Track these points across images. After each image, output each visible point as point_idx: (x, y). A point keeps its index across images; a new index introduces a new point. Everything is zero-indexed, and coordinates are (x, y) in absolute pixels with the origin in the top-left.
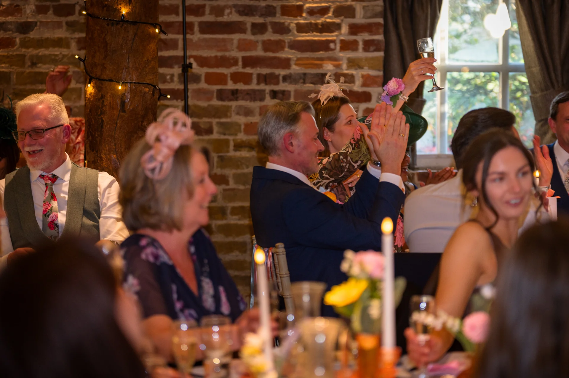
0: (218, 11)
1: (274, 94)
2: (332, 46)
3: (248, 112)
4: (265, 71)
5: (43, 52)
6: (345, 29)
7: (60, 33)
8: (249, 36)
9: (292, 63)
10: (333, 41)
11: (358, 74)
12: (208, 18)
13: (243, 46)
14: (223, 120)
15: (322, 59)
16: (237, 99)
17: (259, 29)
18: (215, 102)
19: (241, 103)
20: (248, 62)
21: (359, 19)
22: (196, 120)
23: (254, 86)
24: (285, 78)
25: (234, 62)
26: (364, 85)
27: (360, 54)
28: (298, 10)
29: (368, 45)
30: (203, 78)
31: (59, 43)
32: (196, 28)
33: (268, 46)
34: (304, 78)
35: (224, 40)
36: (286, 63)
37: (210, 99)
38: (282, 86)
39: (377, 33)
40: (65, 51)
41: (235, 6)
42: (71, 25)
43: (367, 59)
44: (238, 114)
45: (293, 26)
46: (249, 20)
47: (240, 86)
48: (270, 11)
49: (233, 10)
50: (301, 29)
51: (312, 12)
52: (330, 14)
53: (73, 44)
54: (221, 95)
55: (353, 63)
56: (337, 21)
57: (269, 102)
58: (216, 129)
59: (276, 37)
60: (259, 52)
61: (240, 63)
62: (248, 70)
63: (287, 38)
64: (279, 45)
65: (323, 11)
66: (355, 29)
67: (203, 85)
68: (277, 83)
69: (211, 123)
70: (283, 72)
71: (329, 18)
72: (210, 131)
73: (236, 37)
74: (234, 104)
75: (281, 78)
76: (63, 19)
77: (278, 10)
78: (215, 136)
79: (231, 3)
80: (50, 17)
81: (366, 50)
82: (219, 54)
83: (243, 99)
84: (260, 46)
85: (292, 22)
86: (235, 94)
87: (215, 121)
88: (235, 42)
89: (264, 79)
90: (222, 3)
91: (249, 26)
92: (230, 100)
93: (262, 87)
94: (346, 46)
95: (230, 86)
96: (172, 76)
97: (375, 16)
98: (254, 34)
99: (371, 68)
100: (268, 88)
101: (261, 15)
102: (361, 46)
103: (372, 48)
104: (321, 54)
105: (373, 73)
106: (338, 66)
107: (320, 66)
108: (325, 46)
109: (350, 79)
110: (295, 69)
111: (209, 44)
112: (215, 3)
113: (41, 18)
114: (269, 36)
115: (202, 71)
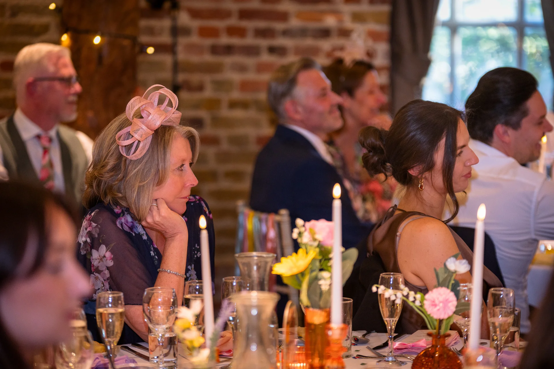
1: (272, 50)
4: (262, 24)
18: (208, 58)
23: (250, 40)
67: (195, 39)
74: (228, 60)
87: (207, 79)
95: (225, 40)
100: (264, 43)
106: (340, 21)
115: (195, 24)
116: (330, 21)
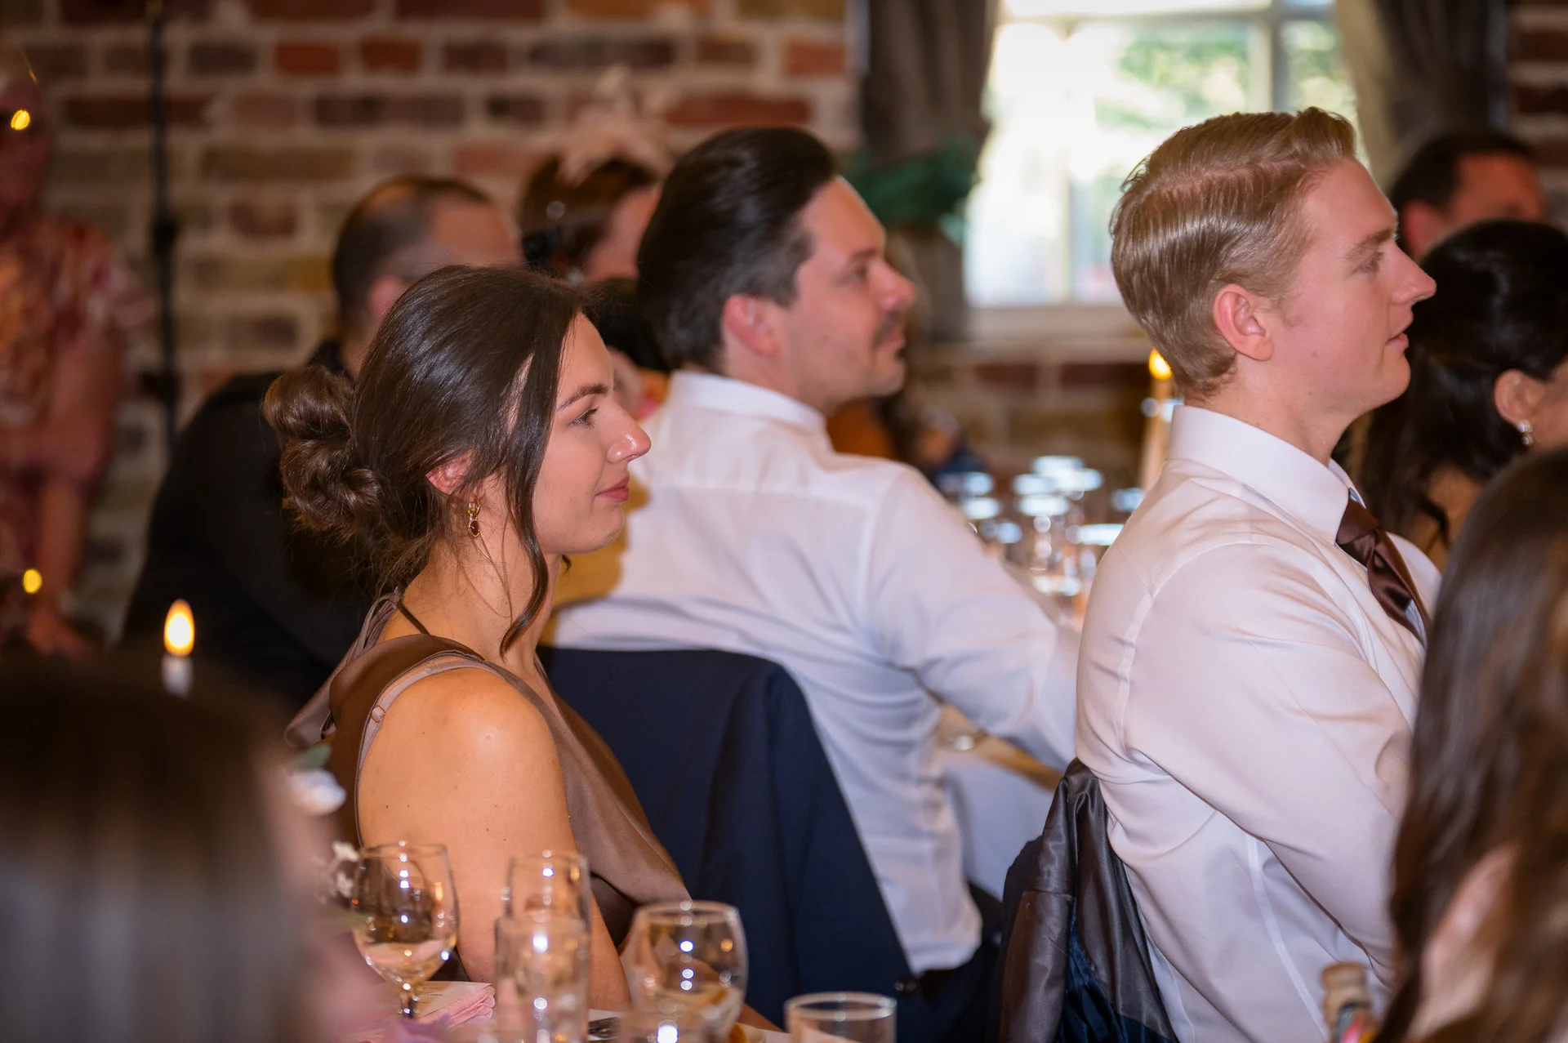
1: (500, 108)
4: (466, 31)
11: (768, 38)
16: (373, 123)
18: (307, 136)
19: (392, 136)
23: (430, 80)
24: (538, 55)
26: (792, 72)
30: (266, 58)
37: (287, 124)
38: (522, 81)
47: (388, 83)
54: (327, 112)
57: (480, 131)
58: (308, 222)
61: (386, 4)
62: (415, 31)
67: (265, 80)
68: (506, 69)
70: (523, 35)
72: (286, 228)
74: (369, 142)
75: (518, 56)
78: (309, 244)
83: (399, 123)
86: (369, 110)
87: (306, 199)
93: (457, 83)
95: (355, 81)
99: (817, 13)
100: (474, 87)
105: (817, 34)
106: (704, 16)
107: (643, 11)
109: (742, 56)
110: (564, 26)
115: (267, 36)
116: (673, 20)
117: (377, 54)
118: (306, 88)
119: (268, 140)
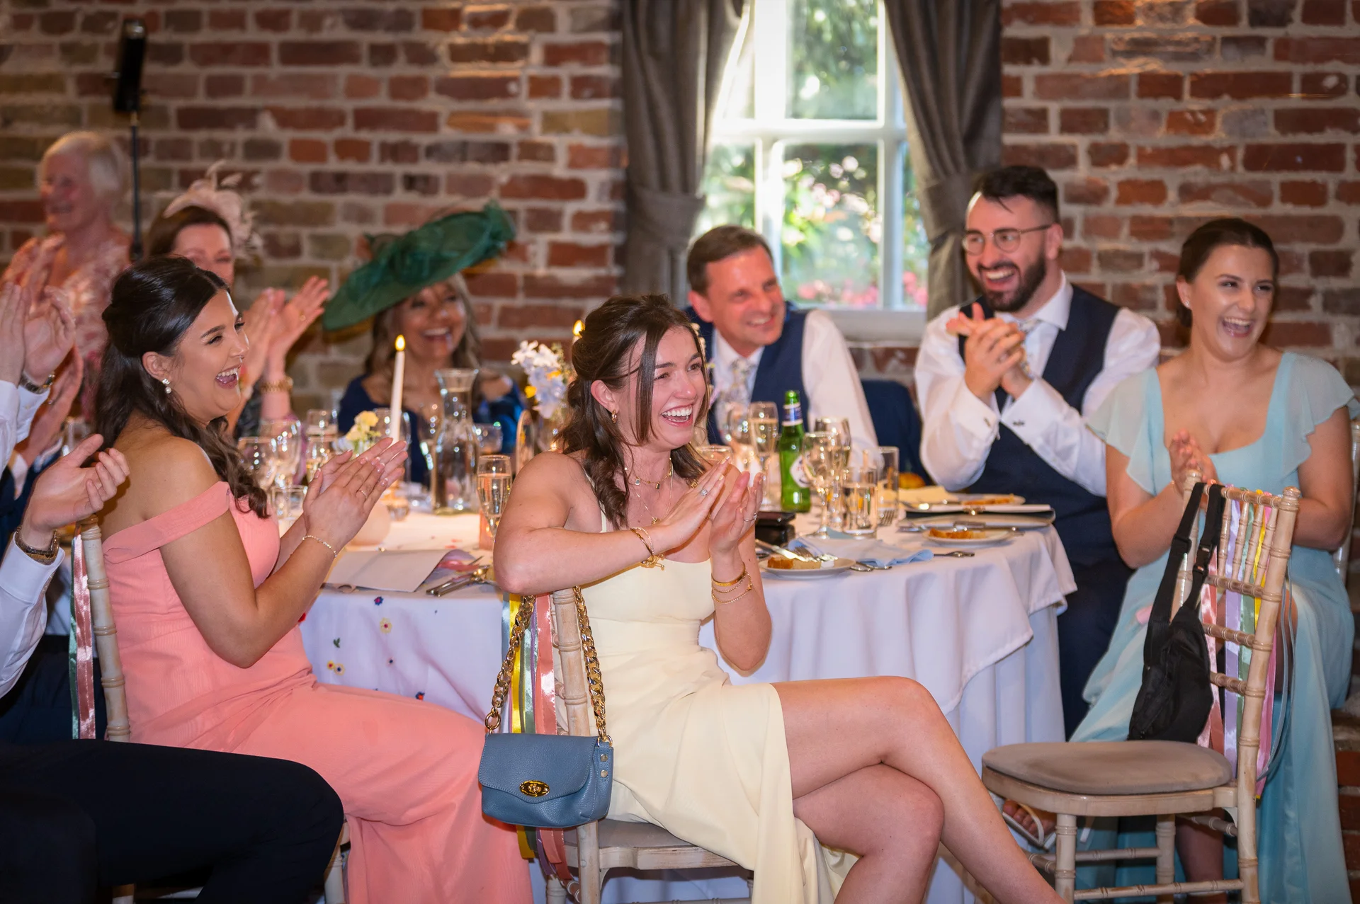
0: (312, 21)
2: (513, 87)
3: (363, 216)
5: (21, 99)
6: (536, 55)
7: (51, 65)
8: (364, 69)
9: (442, 120)
10: (515, 79)
11: (560, 143)
12: (296, 34)
13: (357, 88)
14: (322, 230)
15: (495, 114)
16: (343, 190)
17: (383, 55)
19: (354, 198)
20: (366, 119)
21: (564, 34)
22: (271, 229)
24: (432, 151)
25: (336, 119)
26: (573, 164)
27: (564, 104)
28: (451, 19)
29: (581, 86)
30: (286, 150)
31: (48, 83)
32: (274, 55)
33: (401, 88)
34: (462, 151)
35: (321, 78)
36: (429, 122)
37: (297, 190)
38: (424, 167)
39: (596, 62)
40: (57, 99)
41: (344, 12)
42: (69, 52)
43: (579, 115)
44: (347, 218)
45: (442, 50)
46: (366, 38)
47: (351, 166)
48: (402, 21)
49: (340, 19)
50: (458, 54)
51: (477, 22)
52: (510, 26)
53: (71, 87)
54: (317, 182)
55: (553, 122)
56: (522, 38)
57: (400, 196)
58: (307, 246)
59: (413, 71)
60: (381, 101)
61: (350, 121)
62: (364, 135)
63: (433, 73)
64: (416, 87)
65: (497, 20)
66: (555, 55)
68: (414, 159)
69: (297, 238)
70: (423, 139)
71: (508, 34)
72: (295, 251)
73: (343, 71)
75: (422, 152)
76: (56, 40)
77: (418, 20)
78: (306, 259)
79: (335, 6)
80: (35, 36)
81: (576, 95)
82: (314, 103)
83: (357, 190)
84: (384, 89)
85: (442, 42)
86: (340, 182)
88: (342, 83)
89: (394, 152)
90: (319, 5)
91: (364, 51)
92: (333, 191)
93: (388, 167)
94: (541, 88)
96: (233, 145)
97: (592, 27)
98: (374, 64)
99: (588, 131)
101: (389, 29)
102: (566, 88)
103: (587, 92)
104: (495, 104)
105: (589, 141)
107: (491, 128)
108: (498, 88)
109: (546, 153)
110: (447, 134)
111: (296, 86)
112: (306, 6)
113: (19, 37)
114: (402, 68)
117: (346, 149)
118: (307, 168)
119: (286, 199)
